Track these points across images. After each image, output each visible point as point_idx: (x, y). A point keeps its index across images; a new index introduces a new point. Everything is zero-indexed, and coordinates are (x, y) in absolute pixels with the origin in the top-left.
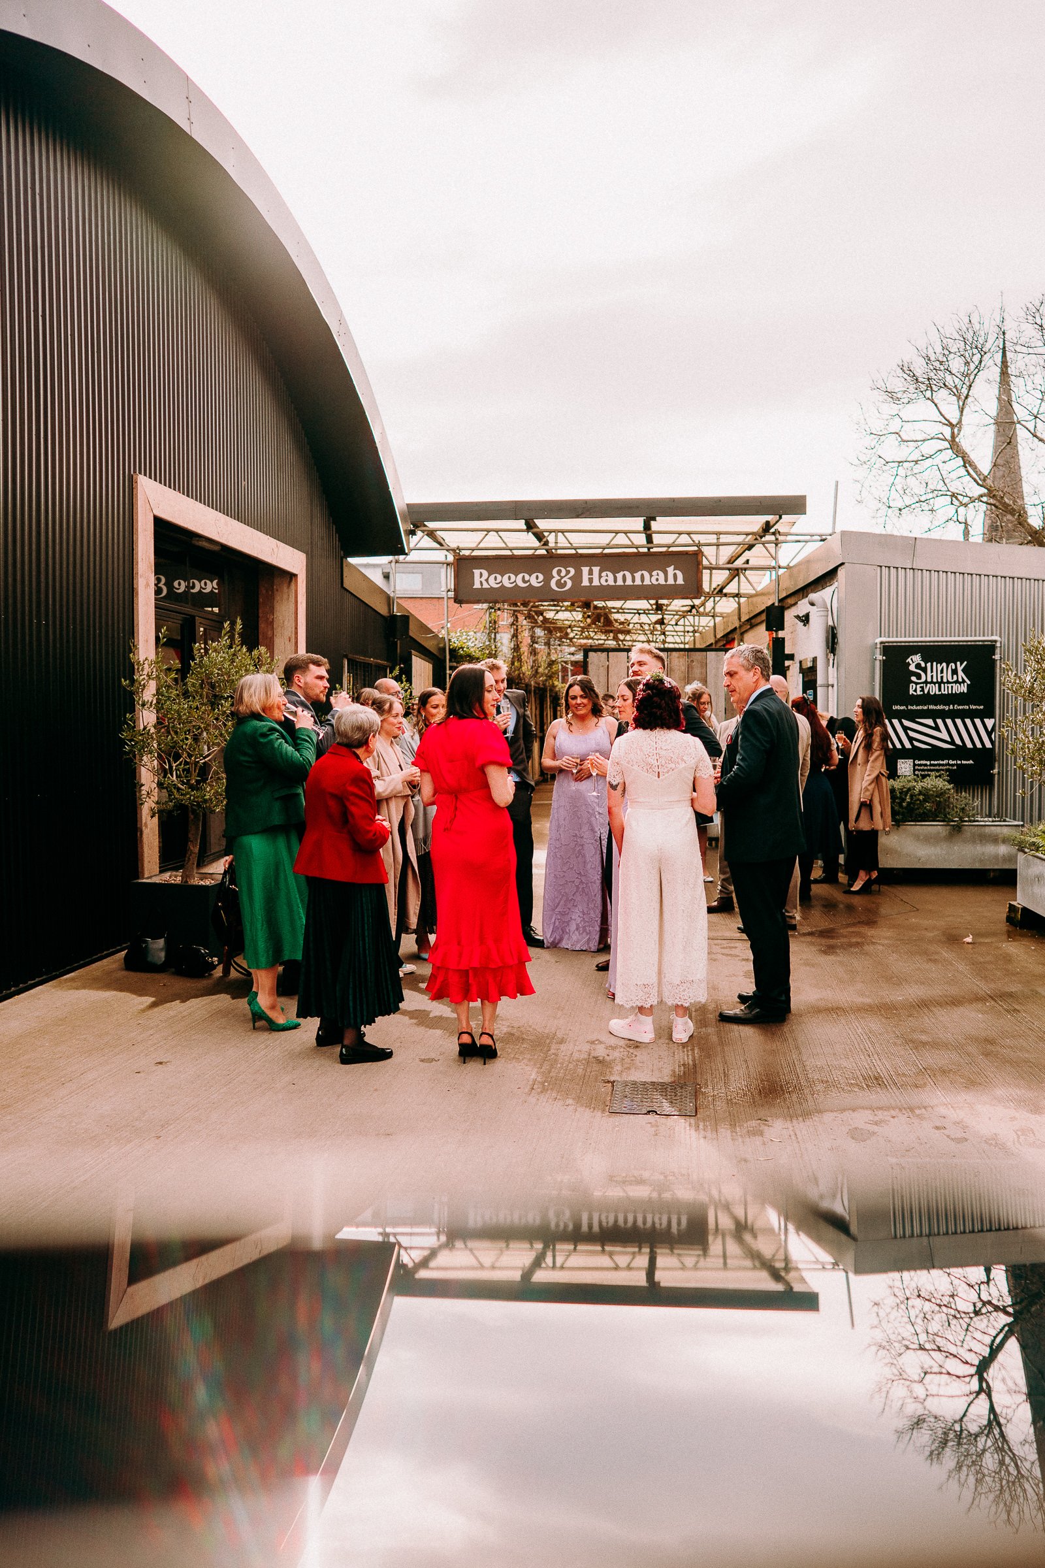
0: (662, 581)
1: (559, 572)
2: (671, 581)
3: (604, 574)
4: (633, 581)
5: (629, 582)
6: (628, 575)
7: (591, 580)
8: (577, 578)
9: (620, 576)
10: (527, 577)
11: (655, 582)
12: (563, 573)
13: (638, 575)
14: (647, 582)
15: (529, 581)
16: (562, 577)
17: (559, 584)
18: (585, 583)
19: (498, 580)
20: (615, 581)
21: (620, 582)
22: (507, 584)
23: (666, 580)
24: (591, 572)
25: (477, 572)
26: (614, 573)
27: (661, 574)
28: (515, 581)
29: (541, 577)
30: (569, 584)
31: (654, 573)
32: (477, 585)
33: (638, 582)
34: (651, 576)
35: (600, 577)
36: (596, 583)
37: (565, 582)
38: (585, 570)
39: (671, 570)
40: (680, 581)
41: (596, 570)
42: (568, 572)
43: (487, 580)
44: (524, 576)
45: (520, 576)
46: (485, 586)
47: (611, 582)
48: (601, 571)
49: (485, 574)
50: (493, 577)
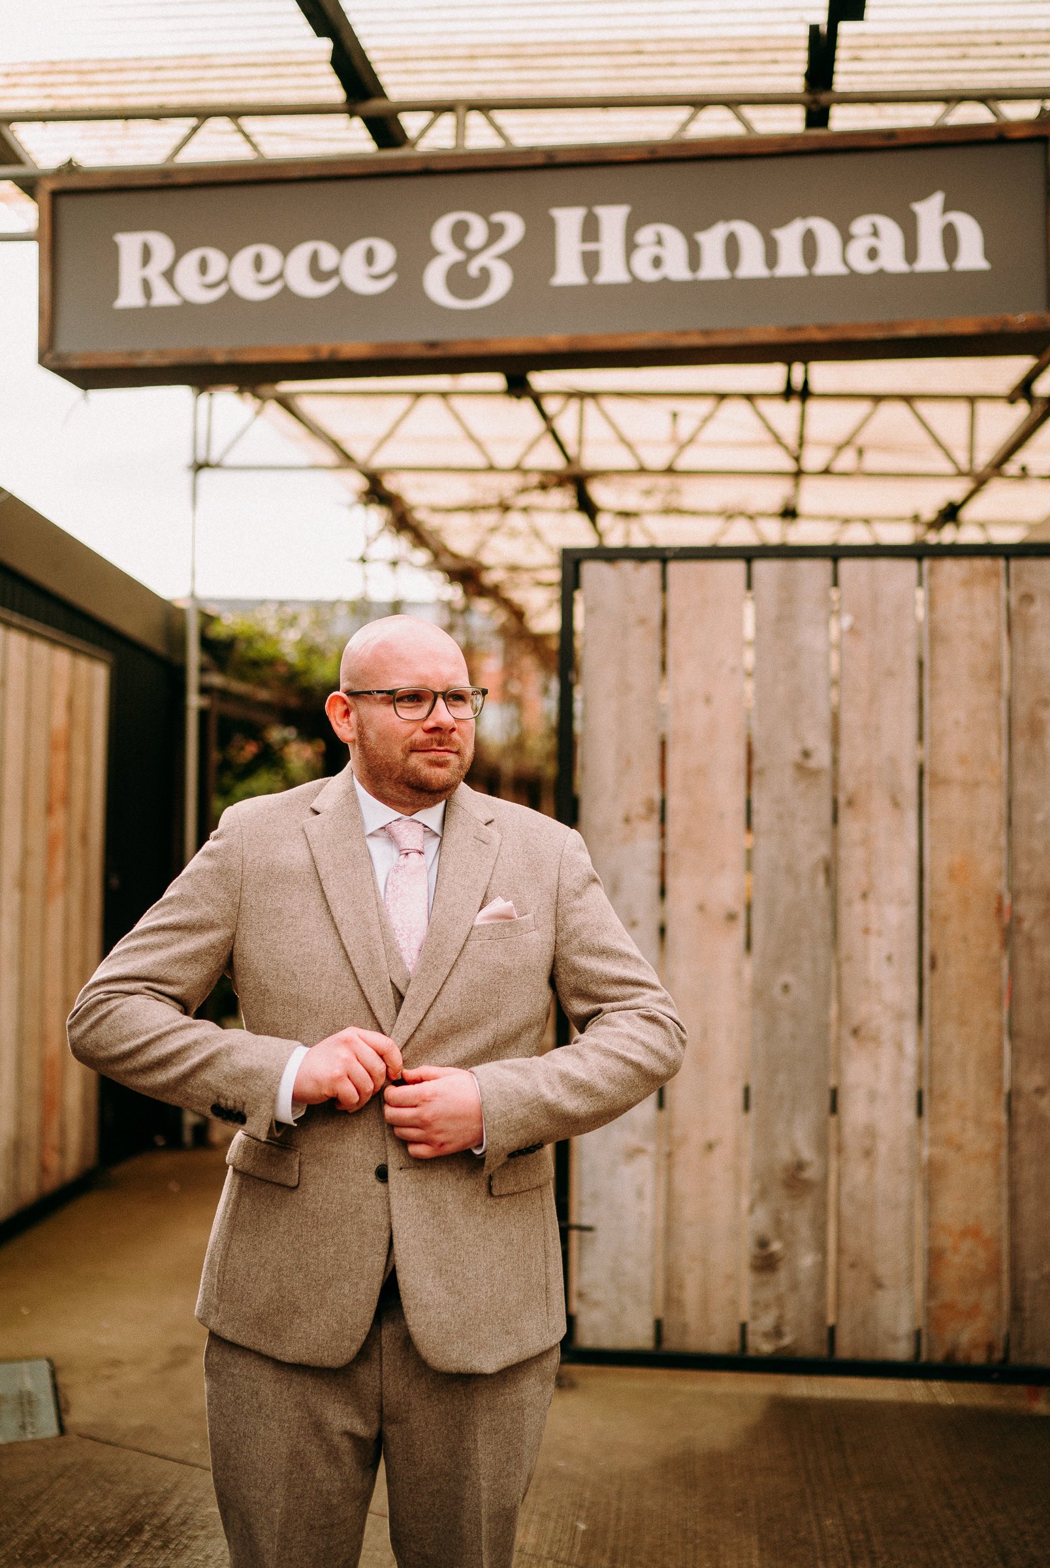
0: (893, 260)
1: (460, 232)
2: (931, 259)
3: (646, 235)
4: (771, 257)
5: (752, 266)
6: (749, 236)
7: (591, 262)
8: (532, 256)
9: (712, 240)
10: (328, 256)
11: (864, 266)
12: (478, 233)
13: (789, 237)
14: (829, 263)
15: (335, 272)
16: (472, 254)
17: (458, 280)
18: (568, 273)
19: (215, 273)
20: (694, 260)
21: (714, 267)
22: (248, 286)
23: (911, 253)
24: (591, 230)
25: (129, 244)
26: (690, 228)
27: (890, 231)
28: (281, 275)
29: (386, 254)
30: (502, 281)
31: (861, 226)
32: (129, 297)
33: (791, 264)
34: (847, 238)
35: (631, 247)
36: (612, 272)
37: (485, 273)
38: (567, 220)
39: (930, 211)
40: (971, 259)
41: (613, 218)
42: (496, 232)
43: (169, 275)
44: (315, 258)
45: (302, 253)
46: (163, 296)
47: (677, 269)
48: (632, 226)
49: (162, 246)
50: (191, 260)
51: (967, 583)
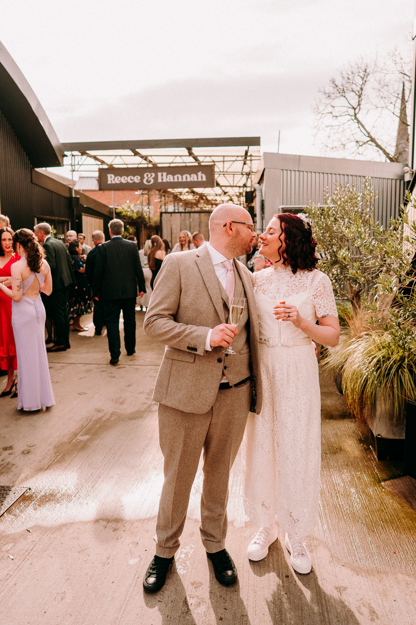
0: (196, 180)
1: (147, 175)
2: (200, 179)
3: (168, 176)
4: (182, 179)
5: (180, 180)
6: (180, 176)
7: (162, 179)
8: (156, 178)
9: (176, 177)
10: (132, 178)
11: (192, 180)
12: (149, 175)
13: (184, 177)
14: (189, 179)
15: (133, 180)
16: (149, 178)
17: (148, 181)
18: (160, 180)
19: (119, 179)
20: (174, 179)
21: (176, 180)
22: (124, 181)
23: (198, 178)
24: (162, 175)
25: (109, 176)
26: (173, 176)
27: (195, 176)
28: (127, 180)
29: (139, 178)
30: (152, 181)
31: (192, 175)
32: (109, 182)
33: (184, 180)
34: (190, 177)
36: (165, 180)
37: (150, 181)
38: (159, 174)
39: (200, 174)
40: (204, 179)
41: (165, 174)
42: (151, 175)
43: (114, 180)
45: (129, 177)
46: (113, 182)
47: (172, 180)
48: (167, 175)
49: (113, 176)
50: (116, 178)
51: (204, 216)
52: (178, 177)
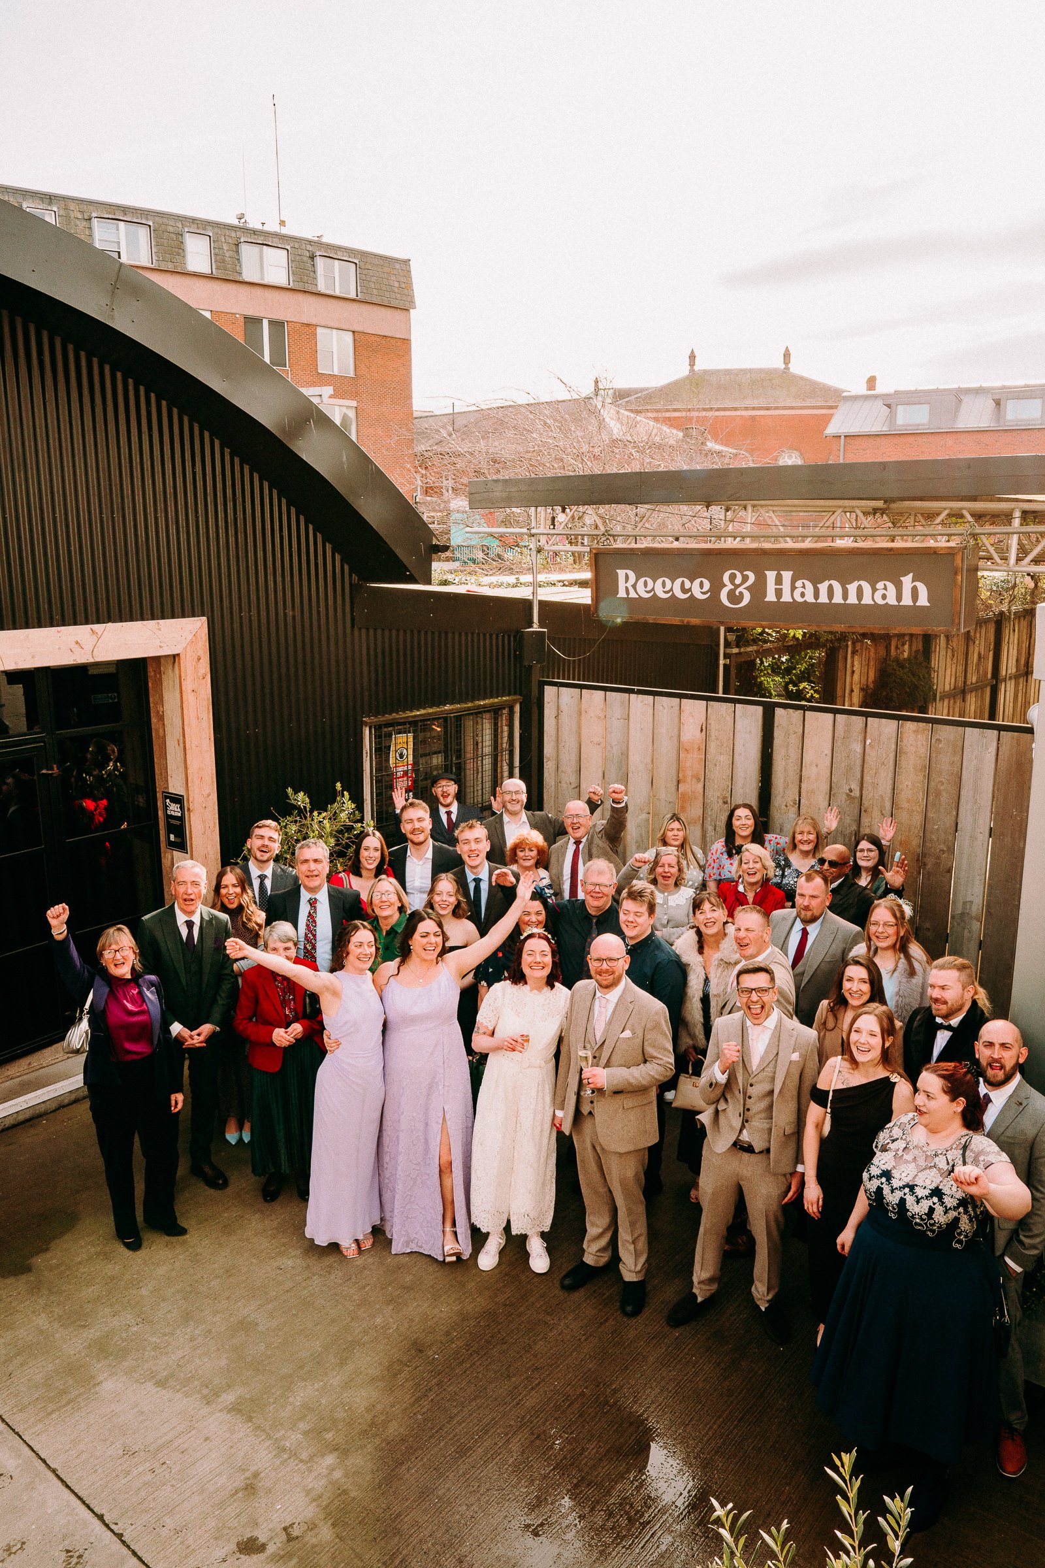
0: (892, 600)
1: (732, 578)
2: (907, 601)
3: (799, 584)
4: (846, 596)
5: (838, 599)
6: (838, 586)
7: (779, 593)
8: (758, 589)
9: (824, 587)
10: (688, 583)
11: (880, 601)
12: (739, 579)
13: (852, 588)
14: (867, 600)
15: (690, 590)
16: (737, 586)
17: (732, 596)
18: (771, 597)
19: (650, 587)
20: (816, 595)
21: (823, 598)
22: (660, 593)
23: (899, 598)
24: (779, 580)
25: (621, 573)
26: (815, 583)
27: (891, 587)
28: (671, 590)
29: (707, 585)
30: (747, 598)
31: (880, 585)
32: (622, 594)
33: (852, 599)
34: (874, 590)
35: (793, 588)
36: (786, 598)
37: (741, 593)
38: (771, 576)
39: (907, 581)
40: (923, 601)
41: (787, 576)
42: (745, 579)
43: (634, 586)
44: (683, 583)
45: (678, 582)
46: (633, 595)
47: (810, 598)
48: (793, 581)
49: (632, 576)
50: (642, 580)
51: (916, 732)
52: (830, 588)
